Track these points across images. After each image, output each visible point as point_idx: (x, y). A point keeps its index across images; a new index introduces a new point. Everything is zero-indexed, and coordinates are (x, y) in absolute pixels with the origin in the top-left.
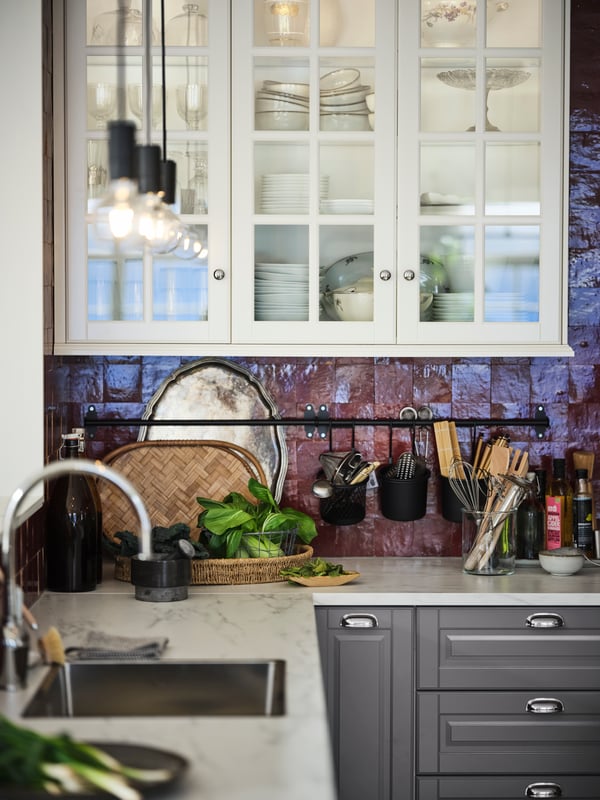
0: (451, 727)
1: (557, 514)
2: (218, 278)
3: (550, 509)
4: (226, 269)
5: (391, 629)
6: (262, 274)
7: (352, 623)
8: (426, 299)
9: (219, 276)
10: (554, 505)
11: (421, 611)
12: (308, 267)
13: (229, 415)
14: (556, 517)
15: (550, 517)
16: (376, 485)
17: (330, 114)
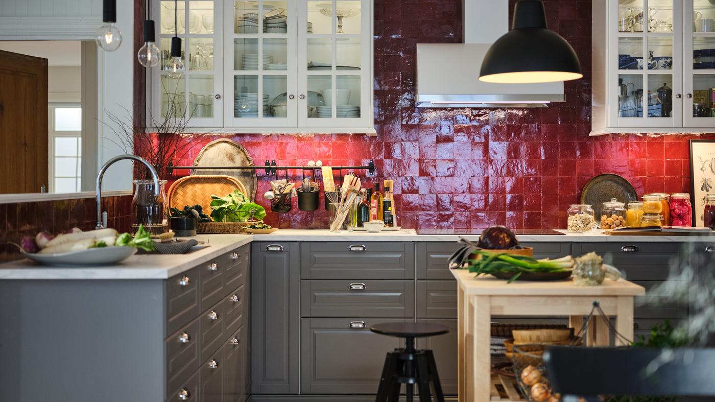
0: (315, 296)
1: (375, 207)
2: (217, 98)
3: (372, 205)
4: (221, 94)
5: (289, 252)
6: (237, 97)
7: (271, 249)
8: (312, 109)
9: (218, 97)
10: (374, 203)
11: (302, 243)
12: (258, 94)
13: (232, 165)
14: (375, 209)
15: (372, 209)
16: (296, 195)
17: (271, 27)
